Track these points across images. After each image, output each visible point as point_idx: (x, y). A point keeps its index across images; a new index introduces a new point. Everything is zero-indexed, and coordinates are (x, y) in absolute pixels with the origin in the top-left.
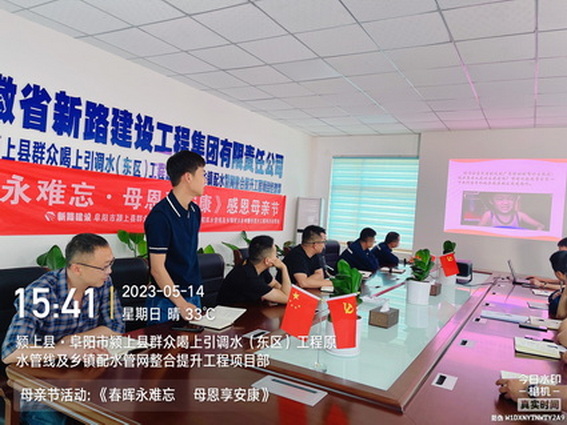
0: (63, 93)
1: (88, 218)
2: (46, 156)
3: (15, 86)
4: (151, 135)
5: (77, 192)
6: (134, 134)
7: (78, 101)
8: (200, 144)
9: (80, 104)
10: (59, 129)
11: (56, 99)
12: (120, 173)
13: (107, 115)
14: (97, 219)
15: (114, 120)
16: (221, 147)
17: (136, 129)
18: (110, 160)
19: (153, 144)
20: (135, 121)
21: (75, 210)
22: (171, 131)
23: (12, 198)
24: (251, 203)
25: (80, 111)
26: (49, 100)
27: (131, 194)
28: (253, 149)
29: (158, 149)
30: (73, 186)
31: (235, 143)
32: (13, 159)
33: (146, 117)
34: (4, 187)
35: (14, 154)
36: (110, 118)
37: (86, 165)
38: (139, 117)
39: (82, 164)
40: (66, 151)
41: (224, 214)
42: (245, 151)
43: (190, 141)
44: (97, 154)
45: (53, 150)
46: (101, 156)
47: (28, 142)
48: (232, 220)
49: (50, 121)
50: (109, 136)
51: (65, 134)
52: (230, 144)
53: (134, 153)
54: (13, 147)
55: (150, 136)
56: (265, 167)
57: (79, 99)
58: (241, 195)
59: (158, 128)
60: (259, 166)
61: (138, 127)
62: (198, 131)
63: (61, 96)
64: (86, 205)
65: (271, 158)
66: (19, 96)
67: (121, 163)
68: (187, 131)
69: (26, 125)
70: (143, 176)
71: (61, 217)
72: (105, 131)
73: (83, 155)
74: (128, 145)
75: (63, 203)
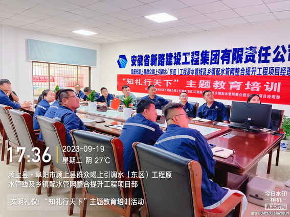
6: (173, 60)
7: (156, 55)
8: (206, 56)
10: (152, 65)
13: (164, 56)
15: (167, 57)
16: (221, 54)
18: (166, 71)
19: (181, 62)
20: (174, 55)
26: (149, 57)
29: (183, 63)
38: (175, 54)
39: (158, 73)
46: (163, 70)
49: (150, 63)
50: (165, 63)
53: (173, 67)
55: (180, 59)
61: (175, 57)
62: (205, 50)
63: (152, 55)
67: (169, 71)
68: (198, 52)
70: (177, 74)
72: (164, 62)
73: (158, 70)
74: (171, 64)
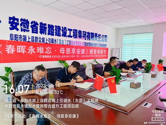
0: (42, 22)
1: (50, 57)
2: (38, 40)
3: (29, 22)
4: (66, 32)
5: (47, 50)
8: (80, 34)
9: (46, 25)
11: (40, 24)
12: (58, 44)
14: (53, 57)
15: (56, 29)
16: (87, 34)
17: (62, 31)
18: (55, 40)
19: (67, 35)
21: (47, 55)
22: (72, 31)
23: (31, 52)
24: (97, 51)
25: (46, 27)
26: (38, 25)
27: (62, 49)
28: (97, 34)
30: (46, 48)
31: (91, 33)
32: (30, 42)
33: (65, 27)
34: (28, 49)
35: (30, 40)
36: (54, 29)
37: (49, 42)
40: (43, 39)
41: (89, 54)
42: (94, 35)
43: (78, 33)
44: (52, 39)
45: (40, 39)
47: (34, 37)
48: (91, 56)
51: (43, 34)
52: (90, 33)
53: (62, 38)
54: (30, 38)
56: (101, 39)
57: (46, 24)
58: (94, 48)
59: (68, 30)
60: (99, 39)
62: (80, 30)
64: (49, 53)
65: (103, 37)
66: (30, 24)
67: (58, 41)
68: (77, 30)
69: (33, 32)
71: (43, 57)
72: (53, 32)
73: (48, 39)
74: (60, 36)
75: (43, 53)
